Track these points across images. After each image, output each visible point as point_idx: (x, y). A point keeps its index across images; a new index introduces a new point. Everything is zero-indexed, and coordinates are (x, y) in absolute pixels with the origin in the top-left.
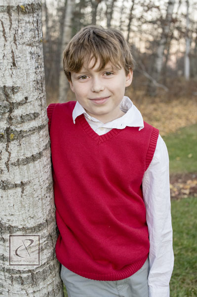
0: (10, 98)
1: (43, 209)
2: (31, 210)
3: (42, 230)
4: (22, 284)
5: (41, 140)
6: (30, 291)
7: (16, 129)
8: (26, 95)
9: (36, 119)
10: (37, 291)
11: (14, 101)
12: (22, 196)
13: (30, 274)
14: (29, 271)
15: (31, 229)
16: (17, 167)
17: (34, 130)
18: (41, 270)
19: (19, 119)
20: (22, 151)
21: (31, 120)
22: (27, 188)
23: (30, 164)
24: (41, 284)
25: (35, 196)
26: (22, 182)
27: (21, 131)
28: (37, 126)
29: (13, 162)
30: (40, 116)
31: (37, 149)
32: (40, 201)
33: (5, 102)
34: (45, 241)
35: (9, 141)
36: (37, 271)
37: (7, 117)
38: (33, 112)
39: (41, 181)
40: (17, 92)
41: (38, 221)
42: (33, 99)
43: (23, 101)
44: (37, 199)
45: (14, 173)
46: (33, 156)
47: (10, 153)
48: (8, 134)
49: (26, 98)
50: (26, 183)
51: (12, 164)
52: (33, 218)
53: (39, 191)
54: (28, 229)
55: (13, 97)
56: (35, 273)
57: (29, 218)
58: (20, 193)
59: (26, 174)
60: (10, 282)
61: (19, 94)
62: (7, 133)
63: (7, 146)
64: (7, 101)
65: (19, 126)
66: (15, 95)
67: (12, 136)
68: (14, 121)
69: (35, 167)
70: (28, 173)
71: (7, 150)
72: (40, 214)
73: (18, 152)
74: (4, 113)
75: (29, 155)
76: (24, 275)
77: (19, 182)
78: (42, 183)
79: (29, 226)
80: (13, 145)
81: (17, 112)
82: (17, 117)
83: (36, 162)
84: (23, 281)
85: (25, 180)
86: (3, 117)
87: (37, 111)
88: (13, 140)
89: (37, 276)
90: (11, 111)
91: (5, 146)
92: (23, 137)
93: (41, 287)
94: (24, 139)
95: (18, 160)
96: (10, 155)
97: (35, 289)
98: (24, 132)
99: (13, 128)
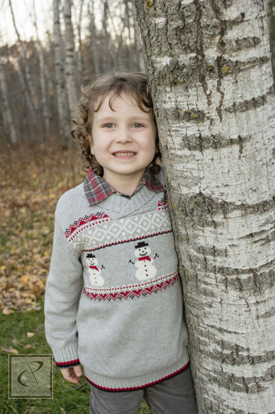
0: (221, 13)
1: (268, 180)
2: (253, 179)
3: (268, 210)
4: (241, 290)
5: (264, 78)
6: (252, 300)
7: (231, 59)
8: (242, 9)
9: (257, 46)
10: (262, 301)
11: (227, 19)
12: (240, 157)
13: (252, 275)
14: (251, 270)
15: (253, 207)
16: (233, 114)
17: (255, 61)
18: (267, 271)
19: (234, 44)
20: (240, 91)
21: (249, 47)
22: (247, 145)
23: (250, 111)
24: (267, 291)
25: (258, 158)
26: (239, 137)
27: (237, 62)
28: (258, 57)
29: (227, 106)
30: (262, 43)
31: (258, 90)
32: (264, 167)
33: (215, 20)
34: (272, 228)
35: (221, 77)
36: (262, 272)
37: (217, 41)
38: (252, 36)
39: (265, 138)
40: (230, 6)
41: (262, 196)
42: (251, 18)
43: (238, 18)
44: (261, 163)
45: (229, 124)
46: (253, 99)
47: (223, 94)
48: (220, 66)
49: (243, 15)
50: (245, 139)
51: (226, 110)
52: (255, 191)
53: (263, 152)
54: (249, 207)
55: (225, 13)
56: (259, 274)
57: (250, 191)
58: (237, 153)
59: (246, 126)
60: (224, 288)
61: (233, 8)
62: (218, 66)
63: (219, 84)
64: (217, 18)
65: (234, 54)
66: (228, 9)
67: (225, 69)
68: (227, 47)
69: (256, 115)
70: (247, 124)
71: (218, 90)
72: (265, 187)
73: (233, 93)
74: (213, 36)
75: (249, 98)
76: (244, 277)
77: (235, 137)
78: (266, 142)
79: (250, 202)
80: (227, 83)
81: (232, 34)
82: (231, 41)
83: (259, 109)
84: (241, 285)
85: (244, 134)
86: (213, 42)
87: (258, 35)
88: (227, 74)
89: (261, 278)
90: (222, 33)
91: (216, 83)
92: (240, 71)
93: (266, 297)
94: (241, 74)
95: (234, 104)
96: (222, 97)
97: (259, 298)
98: (241, 63)
99: (226, 56)
